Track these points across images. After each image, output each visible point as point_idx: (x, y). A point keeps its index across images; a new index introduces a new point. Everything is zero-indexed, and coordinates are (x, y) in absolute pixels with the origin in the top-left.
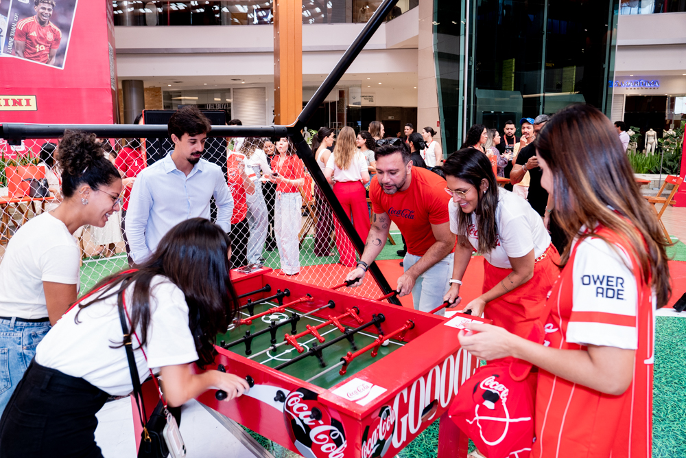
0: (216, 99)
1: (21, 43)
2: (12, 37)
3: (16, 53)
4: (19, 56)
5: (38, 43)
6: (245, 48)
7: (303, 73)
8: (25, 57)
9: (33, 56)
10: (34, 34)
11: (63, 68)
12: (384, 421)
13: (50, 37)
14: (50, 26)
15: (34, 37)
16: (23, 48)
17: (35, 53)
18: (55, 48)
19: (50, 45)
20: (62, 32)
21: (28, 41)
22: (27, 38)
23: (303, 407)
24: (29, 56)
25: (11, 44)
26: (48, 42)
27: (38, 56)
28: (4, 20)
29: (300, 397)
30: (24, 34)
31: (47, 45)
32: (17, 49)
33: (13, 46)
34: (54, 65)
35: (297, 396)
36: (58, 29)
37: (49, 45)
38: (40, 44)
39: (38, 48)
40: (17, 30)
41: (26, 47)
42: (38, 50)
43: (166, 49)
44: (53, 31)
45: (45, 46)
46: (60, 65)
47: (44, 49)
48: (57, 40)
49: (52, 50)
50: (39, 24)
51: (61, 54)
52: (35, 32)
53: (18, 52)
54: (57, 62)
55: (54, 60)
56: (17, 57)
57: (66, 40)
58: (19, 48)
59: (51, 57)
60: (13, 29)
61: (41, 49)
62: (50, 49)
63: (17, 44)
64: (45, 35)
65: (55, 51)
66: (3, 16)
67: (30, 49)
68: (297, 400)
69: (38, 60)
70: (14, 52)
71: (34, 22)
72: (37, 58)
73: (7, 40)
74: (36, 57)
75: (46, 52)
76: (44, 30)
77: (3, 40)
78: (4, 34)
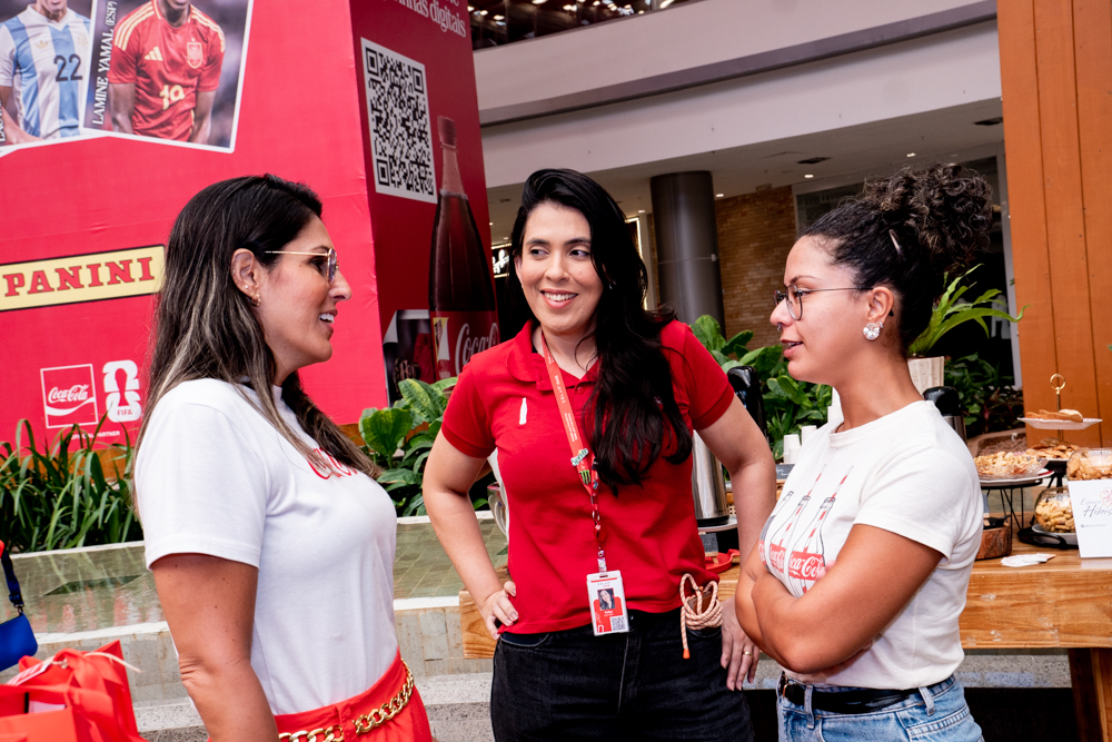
1: (125, 88)
2: (103, 75)
3: (115, 121)
4: (122, 130)
5: (166, 82)
8: (137, 131)
9: (154, 123)
10: (155, 55)
11: (230, 150)
13: (195, 55)
14: (195, 22)
15: (156, 63)
16: (130, 104)
17: (160, 112)
18: (207, 89)
19: (196, 80)
20: (226, 33)
21: (141, 79)
22: (139, 72)
24: (146, 125)
25: (100, 97)
26: (190, 74)
27: (168, 122)
28: (82, 27)
30: (131, 61)
31: (189, 82)
32: (117, 110)
33: (107, 102)
34: (209, 142)
36: (215, 27)
37: (194, 81)
38: (171, 84)
39: (170, 95)
40: (116, 52)
41: (139, 100)
42: (166, 104)
44: (203, 36)
45: (185, 86)
46: (223, 141)
47: (182, 96)
48: (213, 60)
49: (202, 95)
50: (166, 22)
51: (224, 105)
52: (156, 49)
53: (119, 117)
54: (217, 132)
55: (208, 127)
56: (116, 134)
57: (236, 56)
58: (122, 107)
59: (200, 119)
60: (106, 51)
61: (174, 99)
62: (196, 92)
63: (117, 93)
64: (182, 52)
65: (210, 96)
66: (82, 18)
67: (147, 104)
69: (168, 134)
70: (109, 121)
71: (152, 19)
72: (164, 128)
73: (93, 87)
74: (162, 125)
75: (187, 106)
76: (179, 37)
77: (83, 87)
78: (85, 71)
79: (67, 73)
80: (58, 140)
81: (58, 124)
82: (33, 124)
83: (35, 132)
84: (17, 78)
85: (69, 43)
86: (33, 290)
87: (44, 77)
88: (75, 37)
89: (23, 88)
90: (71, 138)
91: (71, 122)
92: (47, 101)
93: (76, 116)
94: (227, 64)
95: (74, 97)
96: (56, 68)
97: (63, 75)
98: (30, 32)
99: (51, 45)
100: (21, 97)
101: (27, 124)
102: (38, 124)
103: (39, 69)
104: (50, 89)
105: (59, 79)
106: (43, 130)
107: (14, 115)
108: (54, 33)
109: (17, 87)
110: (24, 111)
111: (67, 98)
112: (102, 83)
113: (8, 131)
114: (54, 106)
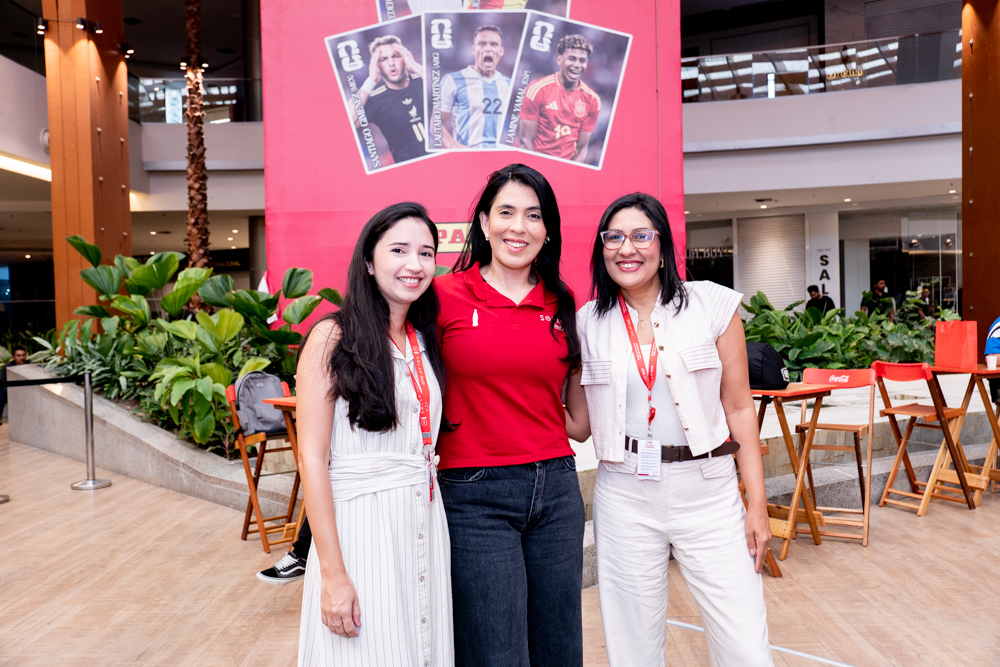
1: (531, 123)
2: (517, 113)
3: (522, 142)
4: (526, 147)
5: (559, 123)
8: (535, 150)
9: (549, 146)
10: (553, 106)
11: (599, 168)
13: (580, 109)
14: (582, 90)
15: (553, 111)
16: (533, 133)
17: (553, 140)
18: (587, 130)
19: (580, 126)
20: (602, 100)
21: (542, 119)
22: (541, 115)
24: (543, 147)
25: (513, 127)
26: (576, 120)
27: (558, 147)
28: (505, 84)
30: (537, 108)
31: (575, 125)
32: (524, 135)
33: (517, 130)
34: (585, 162)
36: (595, 95)
37: (579, 125)
38: (563, 125)
39: (561, 131)
40: (526, 101)
41: (539, 131)
42: (558, 136)
44: (587, 99)
45: (571, 127)
46: (594, 162)
47: (569, 132)
48: (592, 114)
49: (583, 133)
50: (562, 88)
51: (597, 140)
52: (555, 103)
53: (525, 140)
55: (585, 153)
56: (521, 150)
57: (608, 114)
58: (527, 134)
59: (580, 147)
60: (520, 99)
61: (564, 134)
62: (579, 132)
63: (525, 125)
64: (572, 106)
65: (588, 135)
66: (505, 78)
67: (544, 134)
69: (558, 154)
70: (518, 142)
71: (554, 85)
72: (556, 150)
73: (508, 120)
74: (554, 148)
75: (572, 139)
76: (571, 98)
77: (501, 119)
78: (504, 109)
79: (491, 109)
80: (481, 149)
81: (482, 139)
82: (463, 137)
83: (464, 143)
84: (455, 108)
85: (495, 91)
86: (453, 241)
87: (474, 110)
88: (499, 88)
89: (459, 114)
90: (490, 149)
91: (491, 139)
92: (476, 124)
93: (495, 136)
94: (601, 117)
95: (494, 125)
96: (484, 106)
97: (489, 109)
98: (467, 82)
99: (482, 91)
100: (457, 120)
101: (459, 137)
102: (467, 138)
103: (471, 105)
104: (479, 118)
105: (485, 112)
106: (471, 141)
107: (450, 131)
108: (485, 84)
109: (454, 114)
110: (458, 129)
111: (490, 124)
112: (515, 119)
113: (445, 140)
114: (480, 128)
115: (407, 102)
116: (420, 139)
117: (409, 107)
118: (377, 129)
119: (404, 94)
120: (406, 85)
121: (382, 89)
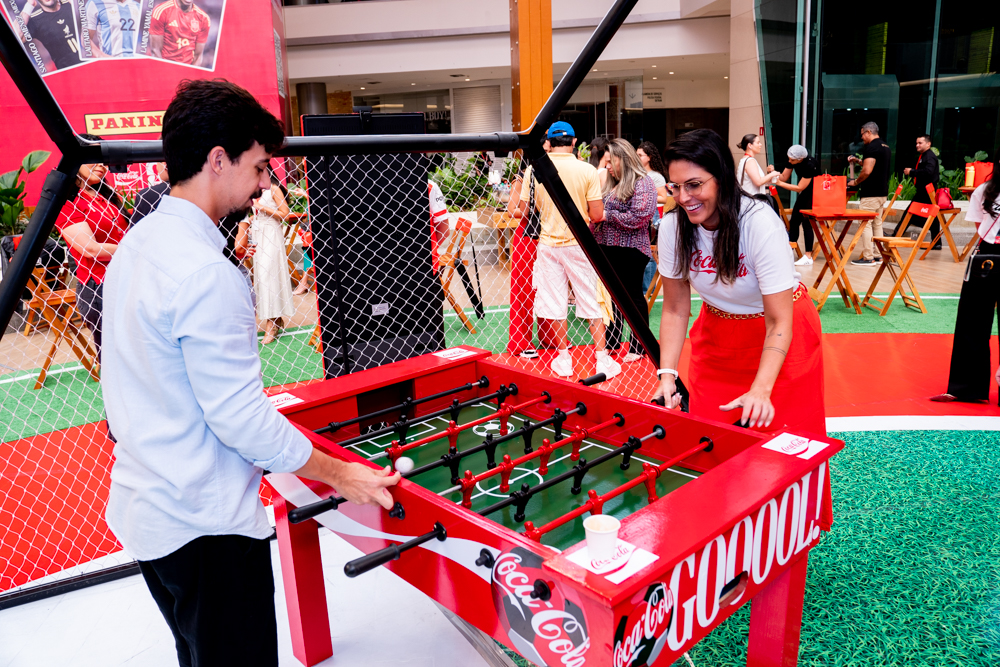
0: (429, 106)
1: (159, 37)
2: (147, 30)
3: (153, 52)
4: (156, 56)
5: (180, 36)
6: (469, 28)
7: (554, 61)
8: (164, 57)
9: (173, 54)
10: (174, 24)
11: (213, 70)
12: (653, 607)
13: (195, 26)
14: (195, 11)
15: (174, 28)
16: (161, 45)
17: (176, 50)
18: (202, 42)
19: (196, 38)
20: (211, 18)
21: (167, 34)
22: (166, 31)
23: (520, 578)
24: (169, 55)
25: (145, 40)
26: (192, 34)
27: (180, 55)
28: (136, 7)
29: (516, 561)
30: (161, 25)
31: (192, 38)
32: (154, 46)
33: (149, 42)
34: (202, 66)
35: (512, 559)
36: (205, 15)
37: (195, 38)
38: (183, 38)
39: (182, 43)
40: (153, 20)
41: (165, 43)
42: (180, 47)
43: (356, 36)
44: (200, 18)
45: (190, 40)
46: (209, 66)
47: (188, 44)
48: (204, 29)
49: (198, 44)
50: (180, 9)
51: (209, 50)
52: (175, 21)
53: (155, 50)
54: (206, 61)
55: (201, 59)
56: (153, 58)
57: (216, 29)
58: (156, 45)
59: (197, 55)
60: (148, 19)
61: (184, 45)
62: (196, 43)
63: (153, 39)
64: (189, 24)
65: (202, 46)
66: (136, 3)
67: (170, 45)
68: (512, 567)
69: (181, 60)
70: (149, 51)
71: (173, 8)
72: (179, 57)
73: (141, 35)
74: (177, 56)
75: (191, 49)
76: (187, 17)
77: (135, 35)
78: (137, 26)
79: (127, 27)
80: (122, 57)
81: (122, 50)
82: (107, 49)
83: (109, 53)
84: (99, 27)
85: (128, 13)
86: (108, 127)
87: (114, 28)
88: (131, 11)
89: (102, 31)
90: (128, 57)
91: (129, 50)
92: (116, 39)
93: (132, 47)
94: (211, 32)
95: (130, 38)
96: (121, 24)
97: (125, 27)
98: (106, 6)
99: (118, 13)
100: (101, 36)
101: (104, 49)
102: (110, 49)
103: (111, 24)
104: (117, 34)
105: (122, 29)
106: (113, 52)
107: (97, 44)
108: (120, 8)
109: (98, 31)
110: (102, 42)
111: (127, 38)
112: (146, 34)
113: (93, 51)
114: (119, 42)
115: (61, 22)
116: (75, 51)
117: (63, 26)
118: (40, 44)
119: (57, 16)
120: (59, 8)
121: (39, 12)
